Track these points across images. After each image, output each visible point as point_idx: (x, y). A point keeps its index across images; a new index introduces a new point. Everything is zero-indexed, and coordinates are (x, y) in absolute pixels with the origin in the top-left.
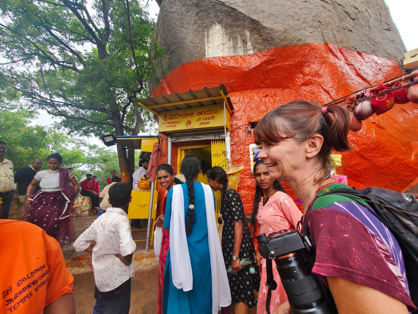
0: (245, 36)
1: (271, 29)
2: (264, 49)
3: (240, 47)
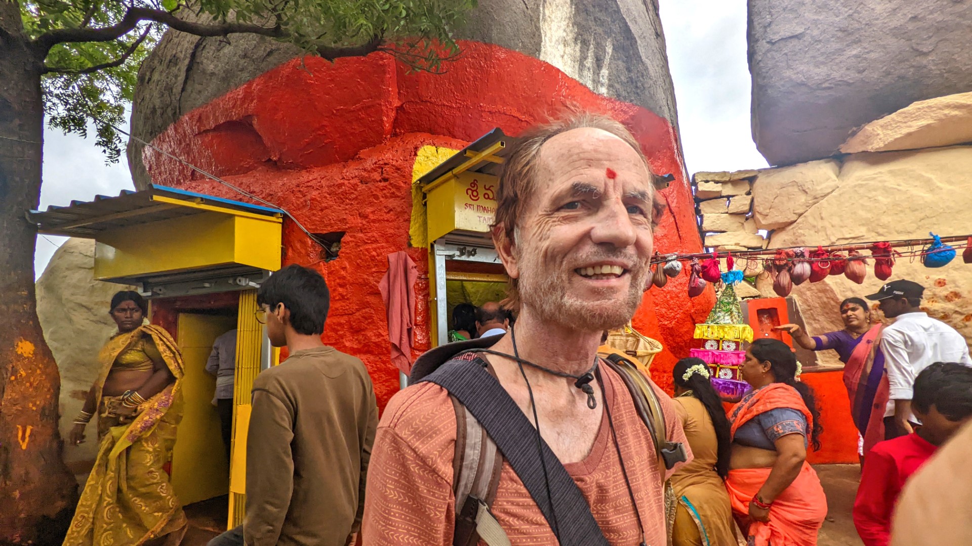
0: (604, 51)
3: (589, 68)
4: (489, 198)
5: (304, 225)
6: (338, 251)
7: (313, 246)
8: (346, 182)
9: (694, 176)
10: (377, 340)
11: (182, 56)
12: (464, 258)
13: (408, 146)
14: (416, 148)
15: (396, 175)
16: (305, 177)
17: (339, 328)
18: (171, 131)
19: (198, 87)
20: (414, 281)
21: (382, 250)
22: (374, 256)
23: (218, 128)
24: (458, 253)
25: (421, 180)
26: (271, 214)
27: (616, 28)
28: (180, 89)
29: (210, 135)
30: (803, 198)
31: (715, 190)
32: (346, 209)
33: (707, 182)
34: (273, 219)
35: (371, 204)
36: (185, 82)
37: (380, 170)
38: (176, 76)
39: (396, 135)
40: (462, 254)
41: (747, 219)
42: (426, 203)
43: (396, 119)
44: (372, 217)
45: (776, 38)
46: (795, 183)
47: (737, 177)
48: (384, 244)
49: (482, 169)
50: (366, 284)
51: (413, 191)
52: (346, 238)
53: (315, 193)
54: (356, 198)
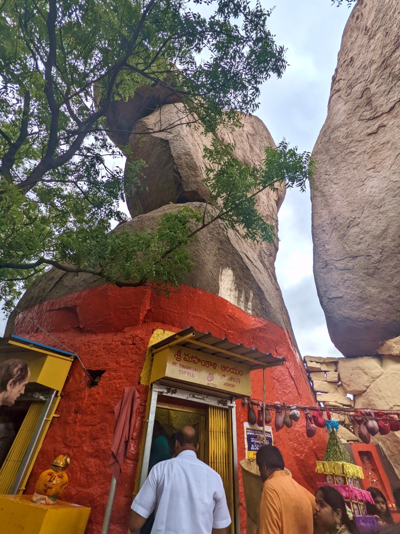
0: (249, 295)
2: (261, 316)
3: (242, 301)
4: (186, 360)
5: (84, 364)
6: (98, 382)
7: (85, 377)
8: (114, 343)
9: (304, 357)
10: (105, 448)
11: (56, 277)
12: (169, 395)
13: (150, 329)
14: (154, 330)
15: (140, 342)
16: (94, 337)
17: (83, 435)
18: (36, 308)
19: (58, 291)
20: (137, 406)
21: (123, 384)
22: (117, 388)
23: (59, 309)
24: (166, 391)
25: (153, 346)
26: (68, 356)
27: (254, 286)
28: (49, 290)
29: (54, 312)
30: (366, 378)
31: (316, 367)
32: (110, 358)
33: (312, 362)
34: (69, 359)
35: (124, 356)
36: (53, 288)
37: (132, 339)
38: (50, 285)
39: (145, 322)
40: (168, 392)
41: (338, 386)
42: (153, 359)
43: (146, 315)
44: (122, 364)
45: (331, 297)
46: (359, 368)
47: (327, 361)
48: (125, 381)
49: (185, 345)
50: (109, 405)
51: (148, 352)
52: (105, 375)
53: (96, 347)
54: (116, 352)
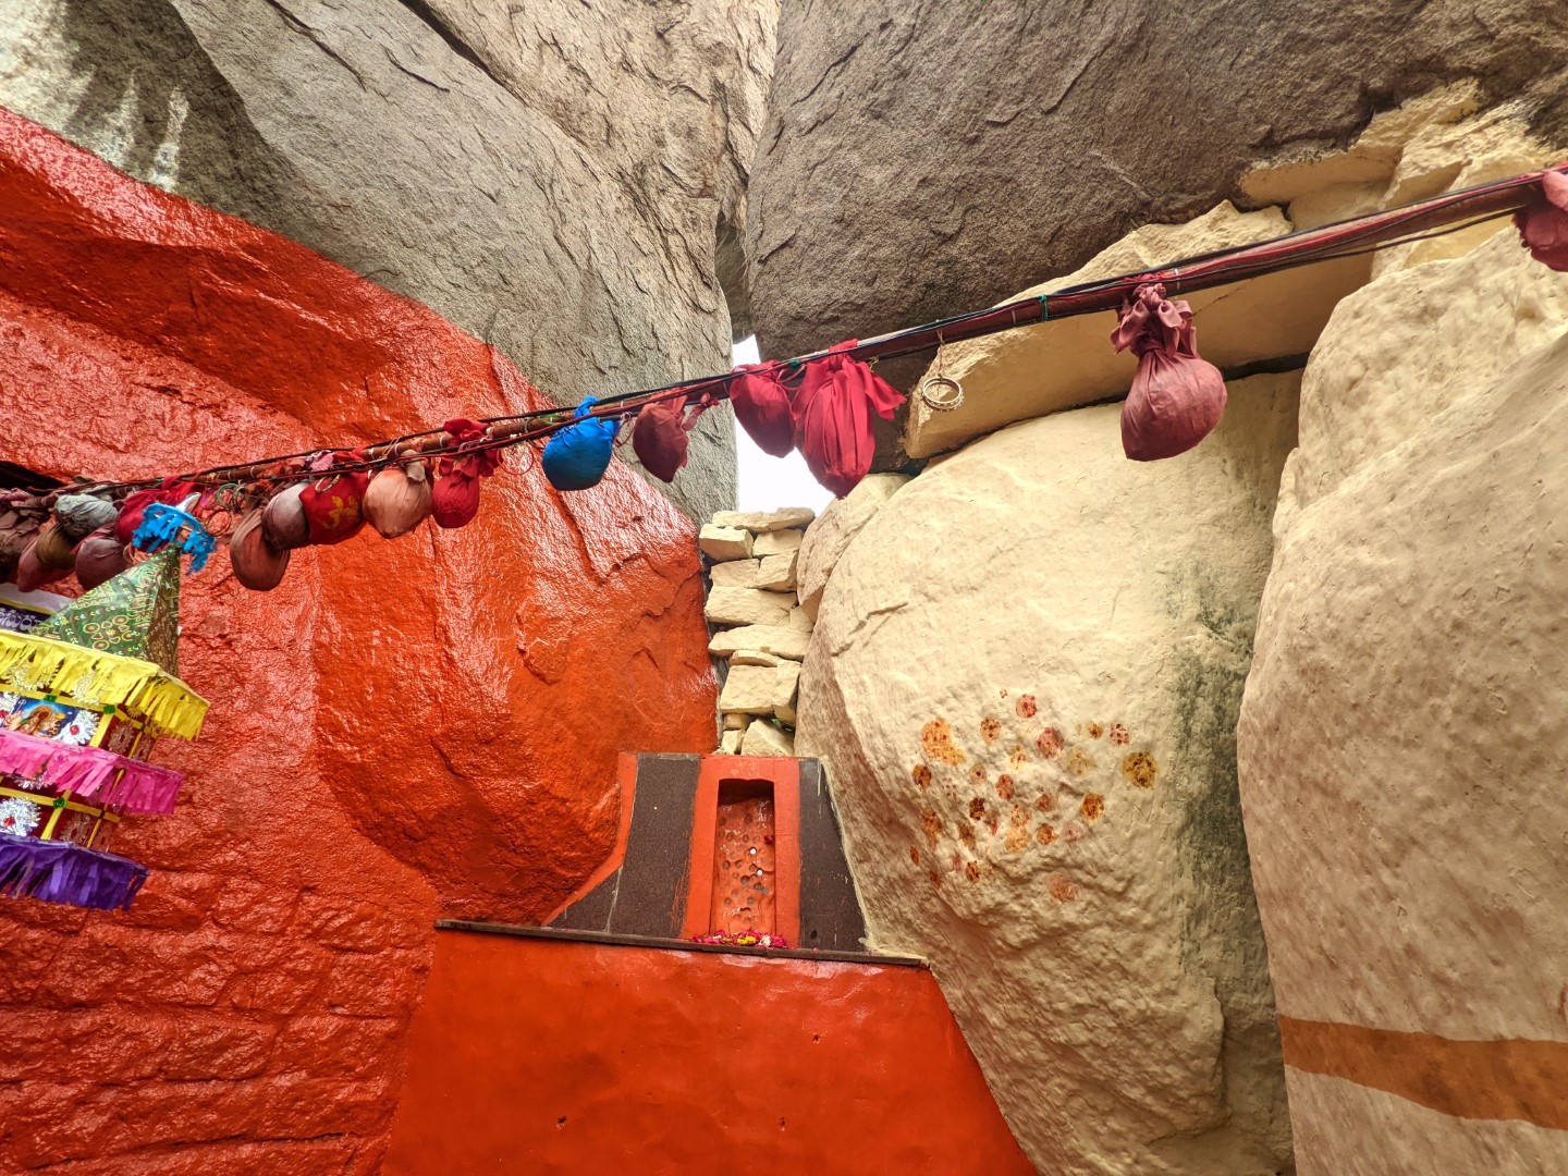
0: (166, 106)
1: (282, 161)
2: (226, 207)
3: (120, 130)
31: (729, 540)
41: (797, 604)
